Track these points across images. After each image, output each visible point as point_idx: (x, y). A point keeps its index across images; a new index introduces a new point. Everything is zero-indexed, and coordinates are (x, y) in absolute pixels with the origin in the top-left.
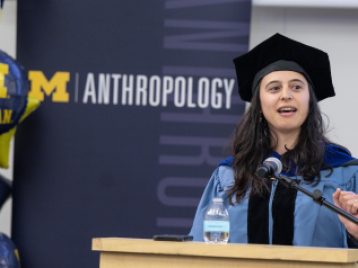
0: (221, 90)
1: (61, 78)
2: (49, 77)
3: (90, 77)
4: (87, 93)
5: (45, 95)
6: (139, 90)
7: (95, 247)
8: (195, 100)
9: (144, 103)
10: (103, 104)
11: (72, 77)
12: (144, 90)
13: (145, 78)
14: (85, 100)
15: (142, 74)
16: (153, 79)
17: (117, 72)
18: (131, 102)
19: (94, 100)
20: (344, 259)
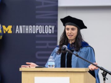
0: (51, 29)
1: (10, 27)
2: (7, 27)
3: (17, 27)
4: (17, 31)
5: (6, 32)
6: (30, 29)
7: (20, 70)
8: (44, 32)
9: (31, 33)
10: (21, 33)
11: (13, 27)
12: (31, 29)
13: (31, 26)
14: (16, 32)
15: (31, 25)
16: (33, 26)
17: (24, 25)
18: (28, 33)
19: (18, 33)
20: (84, 71)
